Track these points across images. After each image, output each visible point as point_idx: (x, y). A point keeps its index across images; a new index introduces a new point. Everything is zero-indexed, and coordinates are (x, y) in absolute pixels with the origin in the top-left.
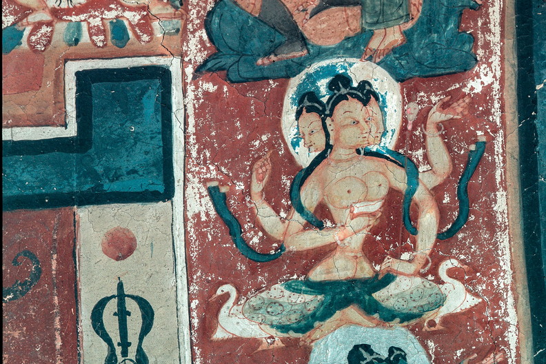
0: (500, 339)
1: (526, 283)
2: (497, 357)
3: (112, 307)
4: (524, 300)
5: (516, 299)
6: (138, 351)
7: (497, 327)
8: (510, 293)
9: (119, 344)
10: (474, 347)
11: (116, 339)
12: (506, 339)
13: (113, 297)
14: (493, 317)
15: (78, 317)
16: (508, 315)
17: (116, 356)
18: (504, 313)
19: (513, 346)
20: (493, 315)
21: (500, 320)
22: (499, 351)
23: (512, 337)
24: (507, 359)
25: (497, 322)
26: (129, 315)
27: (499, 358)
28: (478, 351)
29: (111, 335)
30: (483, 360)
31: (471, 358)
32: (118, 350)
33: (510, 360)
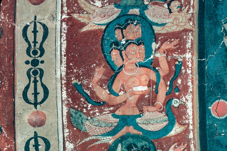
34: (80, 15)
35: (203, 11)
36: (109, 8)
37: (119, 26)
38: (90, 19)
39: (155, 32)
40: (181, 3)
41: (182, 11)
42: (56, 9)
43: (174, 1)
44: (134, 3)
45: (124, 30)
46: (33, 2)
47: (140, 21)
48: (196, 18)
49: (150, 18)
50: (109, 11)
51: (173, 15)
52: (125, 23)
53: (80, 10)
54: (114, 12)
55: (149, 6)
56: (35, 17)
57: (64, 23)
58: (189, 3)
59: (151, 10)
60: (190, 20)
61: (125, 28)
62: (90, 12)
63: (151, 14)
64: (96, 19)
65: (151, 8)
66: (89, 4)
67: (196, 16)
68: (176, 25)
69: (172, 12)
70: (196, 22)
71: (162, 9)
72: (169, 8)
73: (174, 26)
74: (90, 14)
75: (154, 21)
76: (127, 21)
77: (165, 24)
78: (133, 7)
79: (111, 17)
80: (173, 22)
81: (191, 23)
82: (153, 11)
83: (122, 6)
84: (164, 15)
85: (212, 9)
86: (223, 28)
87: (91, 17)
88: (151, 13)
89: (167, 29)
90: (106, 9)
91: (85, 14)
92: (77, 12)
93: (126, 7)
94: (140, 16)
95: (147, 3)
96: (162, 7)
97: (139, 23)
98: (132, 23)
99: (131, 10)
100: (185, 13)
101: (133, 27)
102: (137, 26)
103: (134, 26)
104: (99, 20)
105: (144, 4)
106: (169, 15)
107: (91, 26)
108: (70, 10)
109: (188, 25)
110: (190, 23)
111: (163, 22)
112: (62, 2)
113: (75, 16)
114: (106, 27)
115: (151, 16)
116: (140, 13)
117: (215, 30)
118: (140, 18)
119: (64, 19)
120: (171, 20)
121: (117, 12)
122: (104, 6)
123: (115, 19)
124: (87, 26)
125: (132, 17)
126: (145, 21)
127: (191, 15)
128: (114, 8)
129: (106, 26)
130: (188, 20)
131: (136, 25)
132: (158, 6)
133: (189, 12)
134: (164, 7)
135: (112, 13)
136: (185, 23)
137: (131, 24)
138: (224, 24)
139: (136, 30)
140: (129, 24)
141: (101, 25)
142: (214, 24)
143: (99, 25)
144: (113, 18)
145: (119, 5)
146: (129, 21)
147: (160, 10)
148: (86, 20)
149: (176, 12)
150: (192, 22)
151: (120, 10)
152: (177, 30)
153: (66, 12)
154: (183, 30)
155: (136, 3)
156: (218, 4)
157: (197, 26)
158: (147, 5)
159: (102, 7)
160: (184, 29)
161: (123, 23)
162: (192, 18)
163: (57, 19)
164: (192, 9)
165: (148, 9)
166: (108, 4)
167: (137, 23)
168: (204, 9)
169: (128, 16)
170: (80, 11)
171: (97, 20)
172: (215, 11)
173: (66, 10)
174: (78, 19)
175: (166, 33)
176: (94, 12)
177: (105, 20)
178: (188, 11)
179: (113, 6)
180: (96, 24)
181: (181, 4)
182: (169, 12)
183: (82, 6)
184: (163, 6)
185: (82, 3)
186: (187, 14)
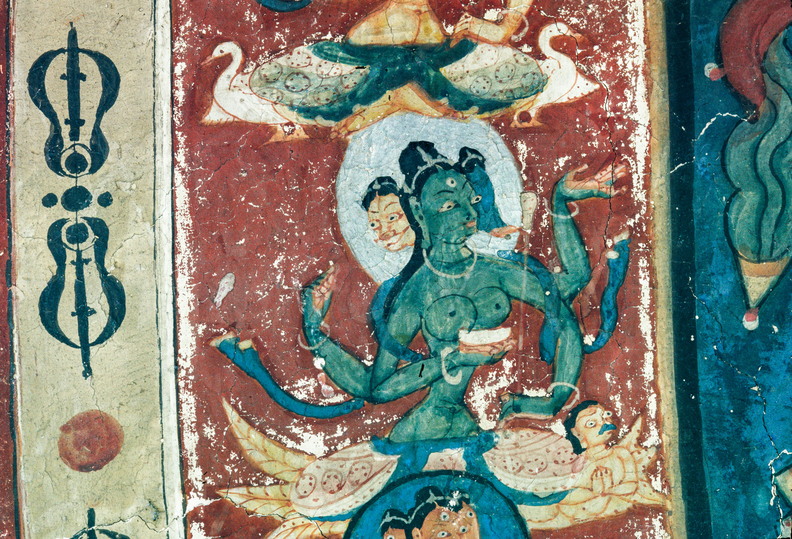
0: (623, 145)
1: (665, 66)
2: (617, 170)
3: (59, 65)
4: (660, 90)
5: (649, 88)
6: (94, 133)
7: (619, 127)
8: (641, 77)
9: (67, 122)
10: (584, 155)
11: (63, 113)
12: (631, 146)
13: (62, 51)
14: (615, 112)
15: (8, 78)
16: (636, 111)
17: (61, 138)
18: (631, 107)
19: (641, 156)
20: (615, 109)
21: (625, 117)
22: (621, 163)
23: (639, 142)
24: (631, 174)
25: (620, 119)
26: (84, 79)
27: (620, 172)
28: (590, 160)
29: (56, 107)
30: (596, 174)
31: (579, 170)
32: (66, 130)
33: (635, 176)
34: (252, 490)
35: (697, 436)
36: (354, 455)
37: (395, 518)
38: (288, 503)
39: (530, 526)
40: (614, 412)
41: (618, 441)
42: (161, 478)
43: (588, 409)
44: (441, 431)
45: (416, 532)
46: (77, 461)
47: (471, 490)
48: (671, 462)
49: (507, 479)
50: (357, 466)
51: (587, 458)
52: (418, 504)
53: (251, 474)
54: (375, 470)
55: (497, 436)
56: (91, 514)
57: (195, 526)
58: (644, 410)
59: (508, 449)
60: (651, 470)
61: (419, 523)
62: (287, 476)
63: (509, 463)
64: (309, 501)
65: (506, 440)
66: (280, 450)
67: (673, 457)
68: (604, 494)
69: (585, 450)
70: (675, 478)
71: (544, 442)
72: (570, 436)
73: (595, 497)
74: (286, 483)
75: (520, 488)
76: (422, 495)
77: (564, 493)
78: (440, 443)
79: (365, 487)
80: (589, 487)
81: (657, 484)
82: (513, 452)
83: (399, 444)
84: (556, 462)
85: (726, 424)
86: (773, 489)
87: (293, 496)
88: (508, 459)
89: (571, 514)
90: (344, 459)
91: (271, 485)
92: (241, 481)
93: (415, 448)
94: (467, 475)
95: (491, 425)
96: (545, 434)
97: (468, 501)
98: (443, 503)
99: (434, 457)
100: (633, 448)
101: (448, 517)
102: (460, 512)
103: (449, 513)
104: (320, 502)
105: (479, 429)
106: (573, 461)
107: (294, 528)
108: (215, 479)
109: (648, 490)
110: (653, 483)
111: (554, 488)
112: (181, 452)
113: (235, 496)
114: (351, 527)
115: (510, 469)
116: (469, 464)
117: (748, 500)
118: (469, 481)
119: (196, 510)
120: (582, 478)
121: (384, 466)
122: (336, 450)
123: (379, 495)
124: (281, 529)
125: (440, 482)
126: (488, 491)
127: (652, 453)
128: (371, 455)
129: (348, 521)
130: (644, 471)
131: (457, 509)
132: (530, 431)
133: (645, 444)
134: (553, 433)
135: (365, 474)
136: (636, 482)
137: (438, 507)
138: (776, 475)
139: (460, 525)
140: (432, 506)
141: (330, 519)
142: (742, 479)
143: (323, 519)
144: (371, 490)
145: (389, 441)
146: (429, 496)
147: (537, 446)
148: (274, 508)
149: (599, 448)
150: (659, 479)
151: (395, 458)
152: (610, 512)
153: (200, 486)
154: (629, 509)
155: (449, 430)
156: (749, 403)
157: (680, 489)
158: (491, 431)
159: (327, 455)
160: (634, 506)
161: (409, 507)
162: (658, 463)
163: (169, 513)
164: (654, 432)
165: (494, 446)
166: (348, 442)
167: (460, 501)
168: (700, 428)
169: (427, 478)
170: (251, 477)
171: (315, 504)
172: (739, 432)
173: (200, 478)
174: (244, 505)
175: (569, 528)
176: (302, 476)
177: (345, 500)
178: (641, 440)
179: (366, 448)
180: (311, 519)
181: (614, 417)
182: (572, 450)
183: (257, 457)
184: (550, 430)
185: (256, 446)
186: (639, 449)
